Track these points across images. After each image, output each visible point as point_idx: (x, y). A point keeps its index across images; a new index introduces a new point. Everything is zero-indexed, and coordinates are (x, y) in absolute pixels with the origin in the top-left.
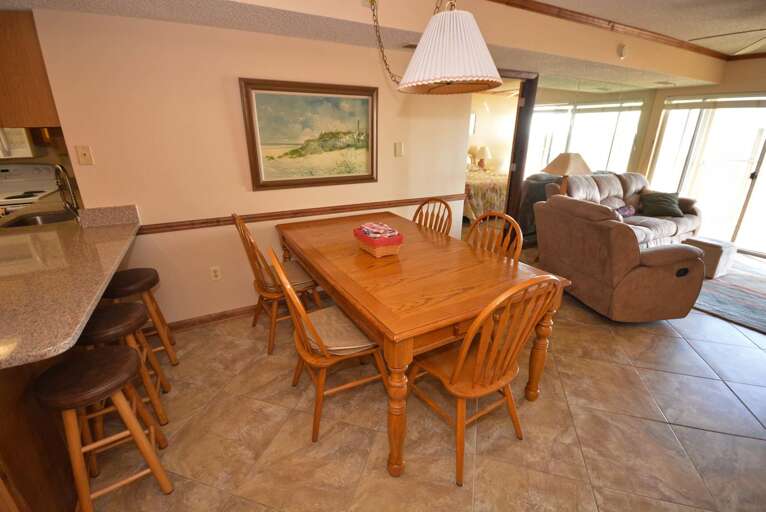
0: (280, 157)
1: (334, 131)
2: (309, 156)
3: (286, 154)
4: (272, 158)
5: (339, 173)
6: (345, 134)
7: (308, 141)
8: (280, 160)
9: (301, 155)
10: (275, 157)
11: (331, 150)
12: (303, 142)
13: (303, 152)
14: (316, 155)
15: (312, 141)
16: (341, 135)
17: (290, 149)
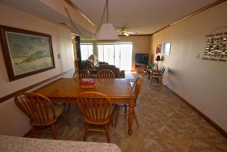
0: (21, 63)
1: (40, 50)
2: (33, 61)
3: (24, 61)
4: (17, 64)
5: (44, 67)
6: (44, 51)
7: (32, 55)
8: (21, 64)
9: (30, 61)
10: (19, 63)
11: (40, 58)
12: (30, 55)
13: (31, 60)
14: (35, 61)
15: (33, 55)
16: (43, 52)
17: (25, 59)
